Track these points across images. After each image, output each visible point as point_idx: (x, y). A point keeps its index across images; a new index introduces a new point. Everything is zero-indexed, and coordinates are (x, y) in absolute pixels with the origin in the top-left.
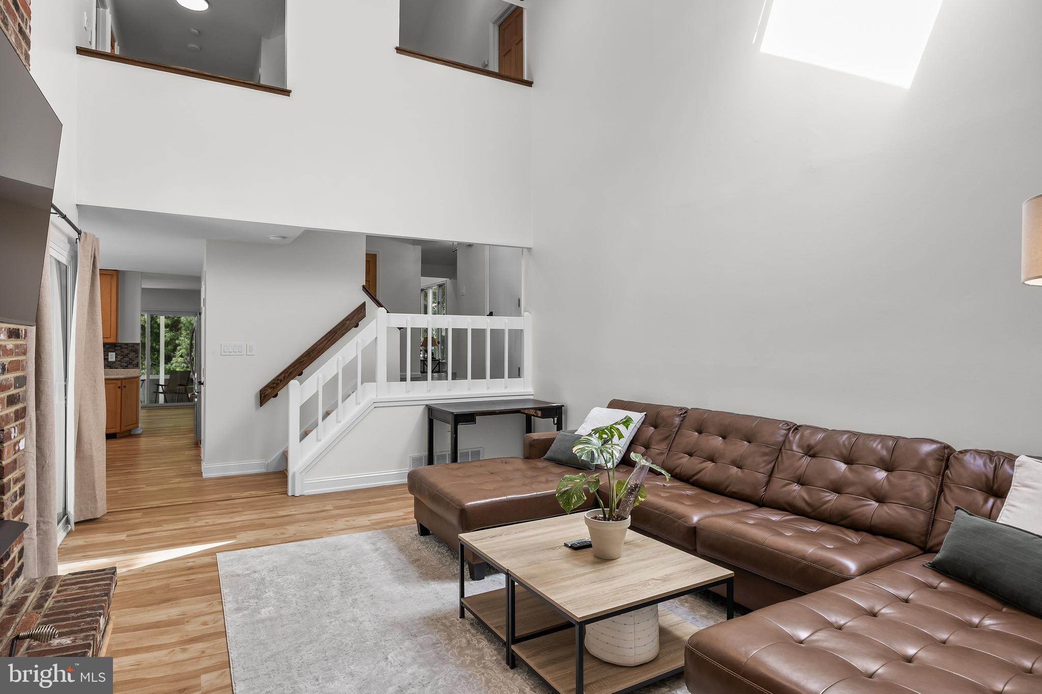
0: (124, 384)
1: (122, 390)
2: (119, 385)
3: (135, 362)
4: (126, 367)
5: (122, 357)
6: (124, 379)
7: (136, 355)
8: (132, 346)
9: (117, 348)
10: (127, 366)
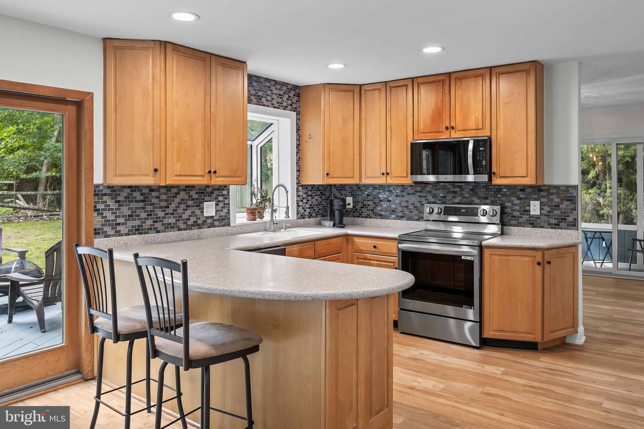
0: (547, 258)
1: (544, 268)
2: (539, 258)
3: (570, 219)
4: (556, 226)
5: (549, 209)
6: (548, 249)
7: (572, 207)
8: (565, 191)
9: (543, 194)
10: (559, 225)
